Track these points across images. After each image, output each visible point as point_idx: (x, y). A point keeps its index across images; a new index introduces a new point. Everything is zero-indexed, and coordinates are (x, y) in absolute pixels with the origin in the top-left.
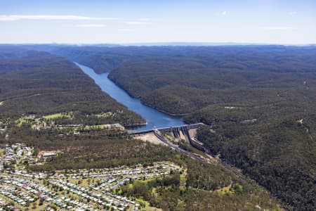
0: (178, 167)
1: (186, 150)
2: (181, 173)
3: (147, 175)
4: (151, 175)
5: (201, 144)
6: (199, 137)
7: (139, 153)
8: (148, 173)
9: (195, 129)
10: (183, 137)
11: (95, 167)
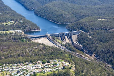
0: (68, 64)
1: (71, 50)
2: (70, 68)
3: (46, 70)
4: (48, 70)
5: (81, 46)
6: (79, 41)
7: (37, 52)
8: (47, 68)
9: (77, 35)
10: (68, 41)
11: (6, 63)
